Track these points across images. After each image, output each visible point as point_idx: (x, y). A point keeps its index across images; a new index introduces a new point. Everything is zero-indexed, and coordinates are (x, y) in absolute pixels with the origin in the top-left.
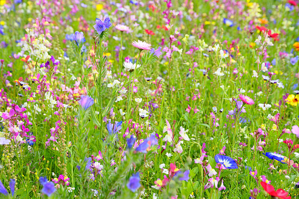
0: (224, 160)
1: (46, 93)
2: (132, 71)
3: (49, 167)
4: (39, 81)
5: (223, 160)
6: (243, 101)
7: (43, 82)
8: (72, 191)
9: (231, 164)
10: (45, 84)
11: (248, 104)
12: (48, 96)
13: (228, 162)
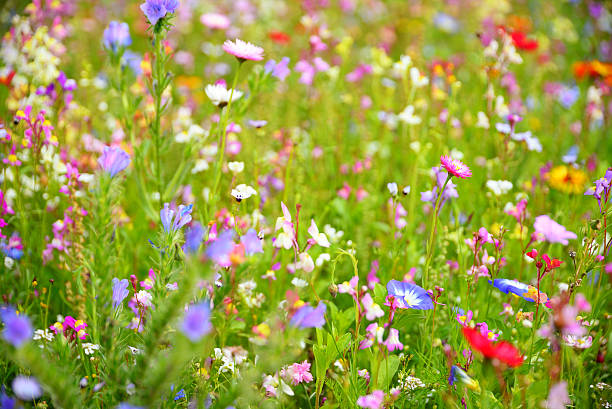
0: (407, 292)
1: (44, 147)
2: (223, 105)
3: (44, 302)
4: (29, 121)
5: (404, 291)
6: (447, 168)
7: (39, 123)
8: (92, 352)
9: (419, 301)
10: (41, 128)
11: (458, 175)
12: (47, 154)
13: (416, 295)
